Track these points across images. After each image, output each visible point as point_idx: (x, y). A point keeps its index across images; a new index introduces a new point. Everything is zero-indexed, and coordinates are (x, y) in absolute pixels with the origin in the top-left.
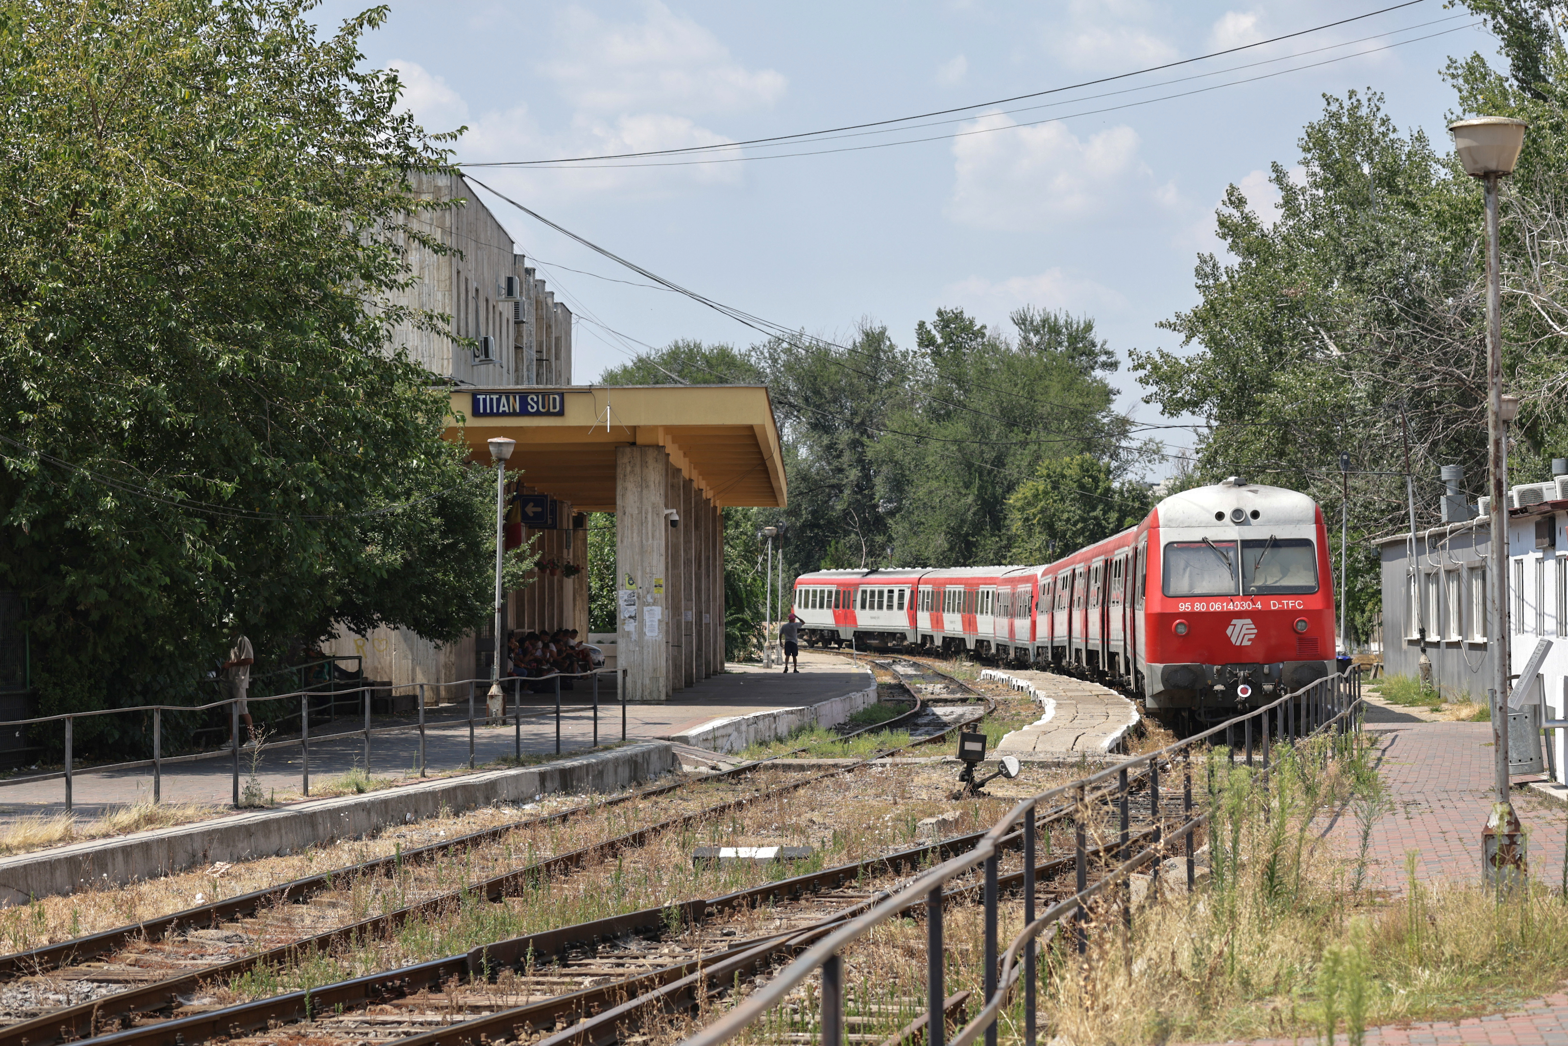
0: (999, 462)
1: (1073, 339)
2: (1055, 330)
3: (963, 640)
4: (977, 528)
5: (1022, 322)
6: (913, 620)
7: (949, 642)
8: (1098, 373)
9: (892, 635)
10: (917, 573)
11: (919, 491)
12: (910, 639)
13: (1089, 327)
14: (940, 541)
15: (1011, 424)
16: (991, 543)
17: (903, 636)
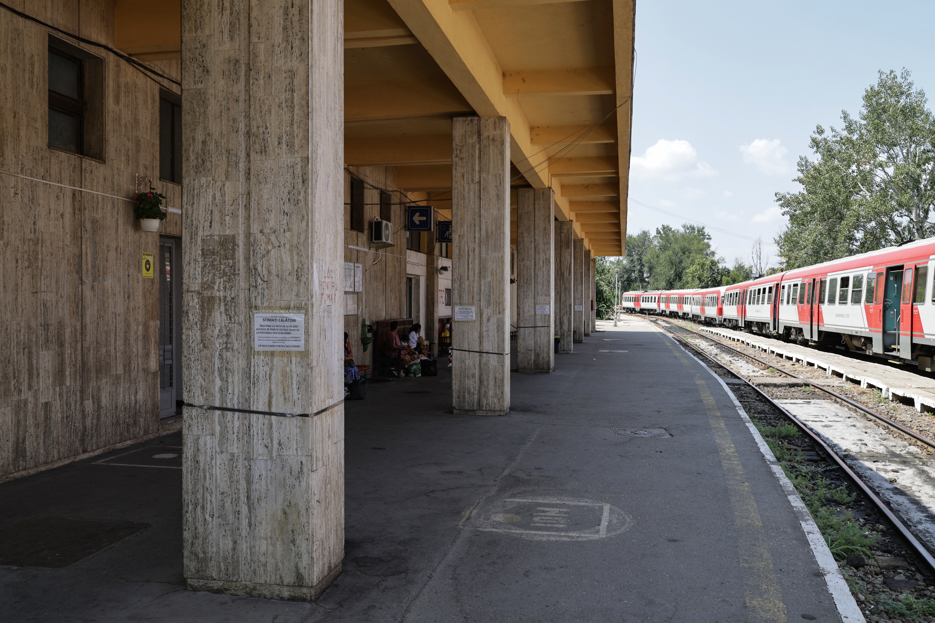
0: (681, 262)
1: (698, 231)
2: (693, 228)
3: (677, 313)
4: (674, 280)
5: (684, 227)
6: (659, 306)
7: (671, 313)
8: (706, 241)
9: (652, 310)
10: (660, 292)
11: (658, 270)
12: (658, 311)
13: (703, 228)
14: (664, 284)
15: (684, 253)
16: (679, 284)
17: (656, 310)
